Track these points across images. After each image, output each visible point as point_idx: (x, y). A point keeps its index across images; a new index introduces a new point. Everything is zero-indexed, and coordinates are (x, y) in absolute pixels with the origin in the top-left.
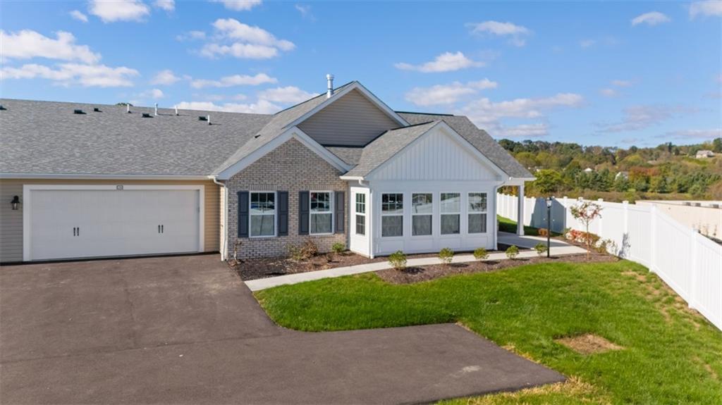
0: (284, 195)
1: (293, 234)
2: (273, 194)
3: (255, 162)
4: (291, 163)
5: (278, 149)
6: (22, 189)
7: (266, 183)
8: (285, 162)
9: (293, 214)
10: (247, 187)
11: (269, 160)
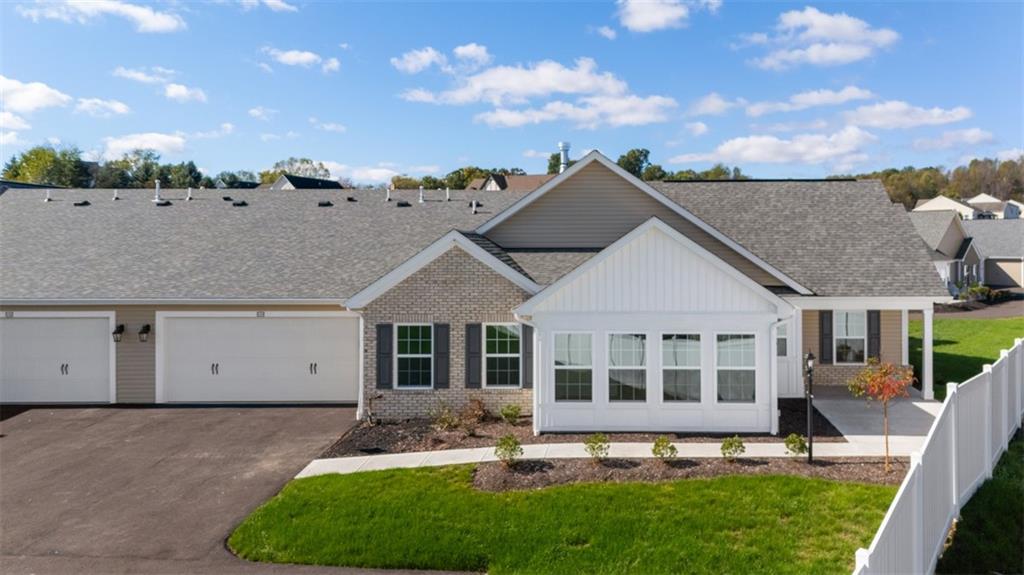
0: (443, 329)
1: (456, 387)
2: (430, 327)
3: (401, 283)
4: (454, 283)
5: (434, 262)
6: (154, 316)
7: (416, 313)
8: (445, 282)
9: (457, 357)
10: (390, 318)
11: (422, 279)
